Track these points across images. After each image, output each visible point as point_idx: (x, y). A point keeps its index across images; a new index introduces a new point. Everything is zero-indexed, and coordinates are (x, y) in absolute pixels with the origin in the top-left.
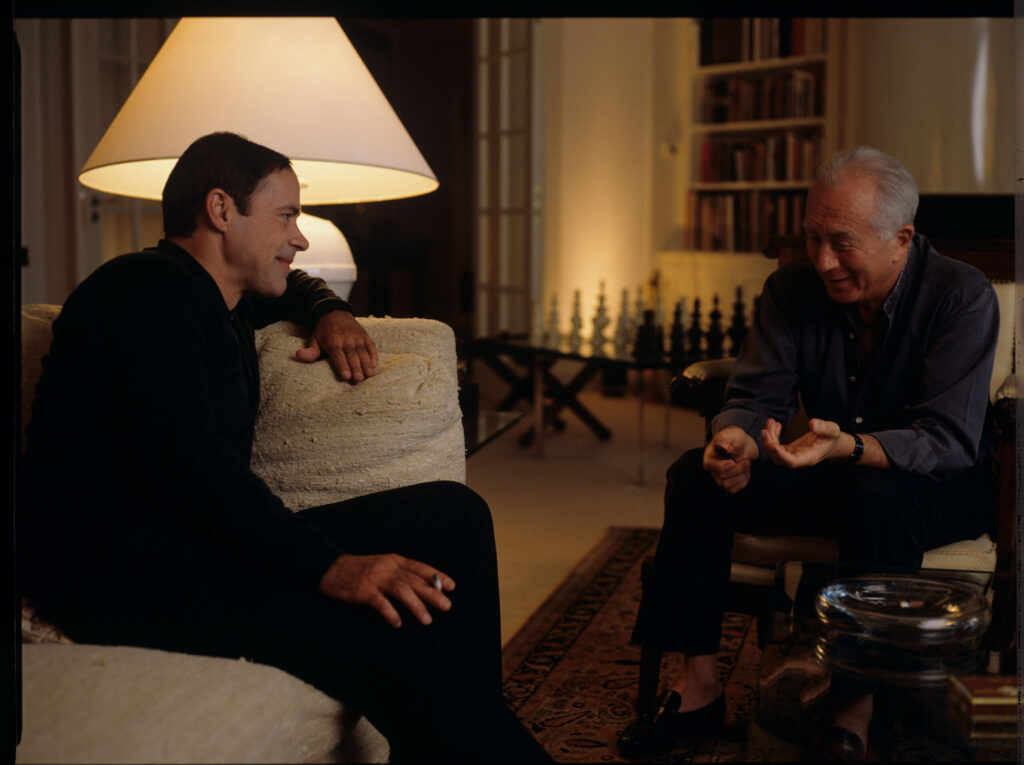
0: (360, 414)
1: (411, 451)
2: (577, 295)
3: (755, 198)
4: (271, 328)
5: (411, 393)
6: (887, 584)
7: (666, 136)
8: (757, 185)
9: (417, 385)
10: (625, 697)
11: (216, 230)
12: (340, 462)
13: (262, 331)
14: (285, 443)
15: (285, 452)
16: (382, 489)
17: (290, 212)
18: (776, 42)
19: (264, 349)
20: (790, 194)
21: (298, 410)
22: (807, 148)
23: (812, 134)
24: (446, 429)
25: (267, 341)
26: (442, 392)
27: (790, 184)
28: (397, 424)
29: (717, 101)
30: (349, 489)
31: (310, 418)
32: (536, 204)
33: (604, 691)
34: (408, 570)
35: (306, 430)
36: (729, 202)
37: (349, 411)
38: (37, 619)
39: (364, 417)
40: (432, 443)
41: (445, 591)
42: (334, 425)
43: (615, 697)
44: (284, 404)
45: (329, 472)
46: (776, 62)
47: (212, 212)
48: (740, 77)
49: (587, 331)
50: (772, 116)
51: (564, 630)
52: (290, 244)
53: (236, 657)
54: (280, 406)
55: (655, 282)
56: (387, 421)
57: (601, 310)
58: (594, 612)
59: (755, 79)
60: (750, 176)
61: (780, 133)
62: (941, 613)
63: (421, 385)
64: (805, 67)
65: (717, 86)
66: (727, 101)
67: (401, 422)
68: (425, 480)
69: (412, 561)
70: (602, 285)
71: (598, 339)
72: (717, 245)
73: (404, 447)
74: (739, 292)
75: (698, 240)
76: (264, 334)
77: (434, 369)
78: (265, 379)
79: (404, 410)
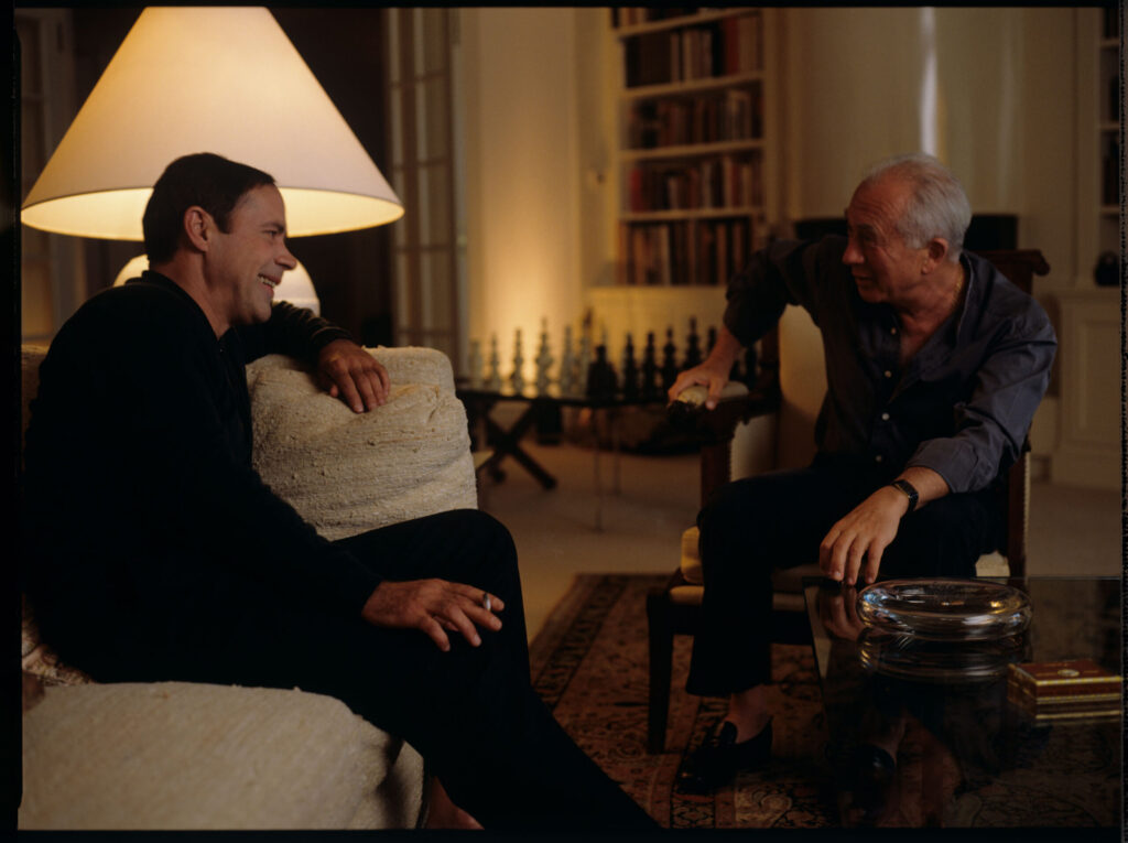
0: (372, 444)
1: (425, 481)
2: (519, 334)
3: (692, 229)
4: (260, 362)
5: (424, 420)
6: (926, 588)
7: (593, 163)
8: (693, 214)
9: (429, 412)
10: (631, 736)
11: (196, 250)
12: (354, 495)
13: (252, 365)
14: (293, 478)
15: (294, 487)
16: (397, 521)
17: (275, 229)
18: (708, 60)
19: (257, 382)
20: (729, 222)
21: (305, 443)
22: (746, 173)
23: (749, 158)
24: (456, 458)
25: (259, 375)
26: (455, 418)
27: (729, 211)
28: (412, 453)
29: (646, 125)
30: (364, 522)
31: (318, 451)
32: (461, 240)
33: (609, 732)
34: (454, 593)
35: (315, 464)
36: (664, 233)
37: (361, 442)
38: (61, 665)
39: (377, 447)
40: (446, 472)
41: (494, 611)
42: (346, 456)
43: (621, 737)
44: (288, 438)
45: (342, 506)
46: (709, 82)
47: (191, 231)
48: (671, 99)
49: (529, 372)
50: (707, 140)
51: (554, 676)
52: (277, 263)
53: (290, 687)
54: (284, 439)
55: (588, 321)
56: (400, 450)
57: (544, 349)
58: (580, 658)
59: (687, 100)
60: (685, 204)
61: (716, 158)
62: (983, 609)
63: (433, 413)
64: (741, 87)
65: (646, 110)
66: (657, 125)
67: (415, 451)
68: (441, 511)
69: (456, 584)
70: (544, 322)
71: (542, 380)
72: (653, 279)
73: (419, 476)
74: (693, 324)
75: (631, 274)
76: (254, 368)
77: (443, 396)
78: (262, 412)
79: (418, 439)
